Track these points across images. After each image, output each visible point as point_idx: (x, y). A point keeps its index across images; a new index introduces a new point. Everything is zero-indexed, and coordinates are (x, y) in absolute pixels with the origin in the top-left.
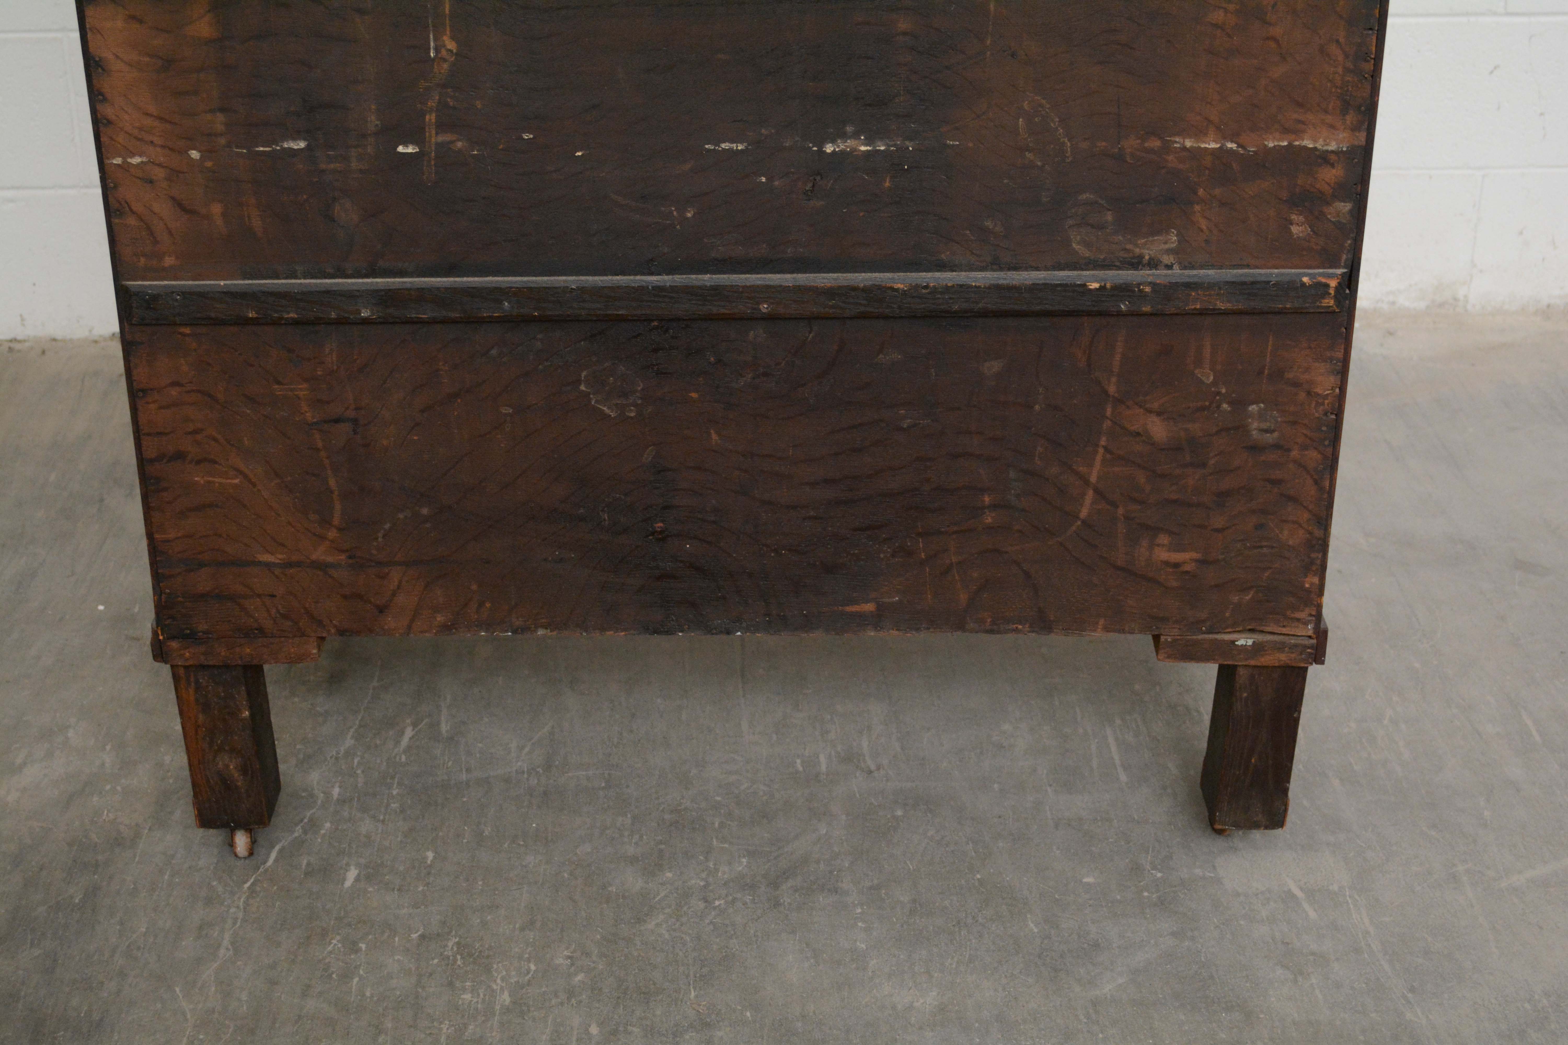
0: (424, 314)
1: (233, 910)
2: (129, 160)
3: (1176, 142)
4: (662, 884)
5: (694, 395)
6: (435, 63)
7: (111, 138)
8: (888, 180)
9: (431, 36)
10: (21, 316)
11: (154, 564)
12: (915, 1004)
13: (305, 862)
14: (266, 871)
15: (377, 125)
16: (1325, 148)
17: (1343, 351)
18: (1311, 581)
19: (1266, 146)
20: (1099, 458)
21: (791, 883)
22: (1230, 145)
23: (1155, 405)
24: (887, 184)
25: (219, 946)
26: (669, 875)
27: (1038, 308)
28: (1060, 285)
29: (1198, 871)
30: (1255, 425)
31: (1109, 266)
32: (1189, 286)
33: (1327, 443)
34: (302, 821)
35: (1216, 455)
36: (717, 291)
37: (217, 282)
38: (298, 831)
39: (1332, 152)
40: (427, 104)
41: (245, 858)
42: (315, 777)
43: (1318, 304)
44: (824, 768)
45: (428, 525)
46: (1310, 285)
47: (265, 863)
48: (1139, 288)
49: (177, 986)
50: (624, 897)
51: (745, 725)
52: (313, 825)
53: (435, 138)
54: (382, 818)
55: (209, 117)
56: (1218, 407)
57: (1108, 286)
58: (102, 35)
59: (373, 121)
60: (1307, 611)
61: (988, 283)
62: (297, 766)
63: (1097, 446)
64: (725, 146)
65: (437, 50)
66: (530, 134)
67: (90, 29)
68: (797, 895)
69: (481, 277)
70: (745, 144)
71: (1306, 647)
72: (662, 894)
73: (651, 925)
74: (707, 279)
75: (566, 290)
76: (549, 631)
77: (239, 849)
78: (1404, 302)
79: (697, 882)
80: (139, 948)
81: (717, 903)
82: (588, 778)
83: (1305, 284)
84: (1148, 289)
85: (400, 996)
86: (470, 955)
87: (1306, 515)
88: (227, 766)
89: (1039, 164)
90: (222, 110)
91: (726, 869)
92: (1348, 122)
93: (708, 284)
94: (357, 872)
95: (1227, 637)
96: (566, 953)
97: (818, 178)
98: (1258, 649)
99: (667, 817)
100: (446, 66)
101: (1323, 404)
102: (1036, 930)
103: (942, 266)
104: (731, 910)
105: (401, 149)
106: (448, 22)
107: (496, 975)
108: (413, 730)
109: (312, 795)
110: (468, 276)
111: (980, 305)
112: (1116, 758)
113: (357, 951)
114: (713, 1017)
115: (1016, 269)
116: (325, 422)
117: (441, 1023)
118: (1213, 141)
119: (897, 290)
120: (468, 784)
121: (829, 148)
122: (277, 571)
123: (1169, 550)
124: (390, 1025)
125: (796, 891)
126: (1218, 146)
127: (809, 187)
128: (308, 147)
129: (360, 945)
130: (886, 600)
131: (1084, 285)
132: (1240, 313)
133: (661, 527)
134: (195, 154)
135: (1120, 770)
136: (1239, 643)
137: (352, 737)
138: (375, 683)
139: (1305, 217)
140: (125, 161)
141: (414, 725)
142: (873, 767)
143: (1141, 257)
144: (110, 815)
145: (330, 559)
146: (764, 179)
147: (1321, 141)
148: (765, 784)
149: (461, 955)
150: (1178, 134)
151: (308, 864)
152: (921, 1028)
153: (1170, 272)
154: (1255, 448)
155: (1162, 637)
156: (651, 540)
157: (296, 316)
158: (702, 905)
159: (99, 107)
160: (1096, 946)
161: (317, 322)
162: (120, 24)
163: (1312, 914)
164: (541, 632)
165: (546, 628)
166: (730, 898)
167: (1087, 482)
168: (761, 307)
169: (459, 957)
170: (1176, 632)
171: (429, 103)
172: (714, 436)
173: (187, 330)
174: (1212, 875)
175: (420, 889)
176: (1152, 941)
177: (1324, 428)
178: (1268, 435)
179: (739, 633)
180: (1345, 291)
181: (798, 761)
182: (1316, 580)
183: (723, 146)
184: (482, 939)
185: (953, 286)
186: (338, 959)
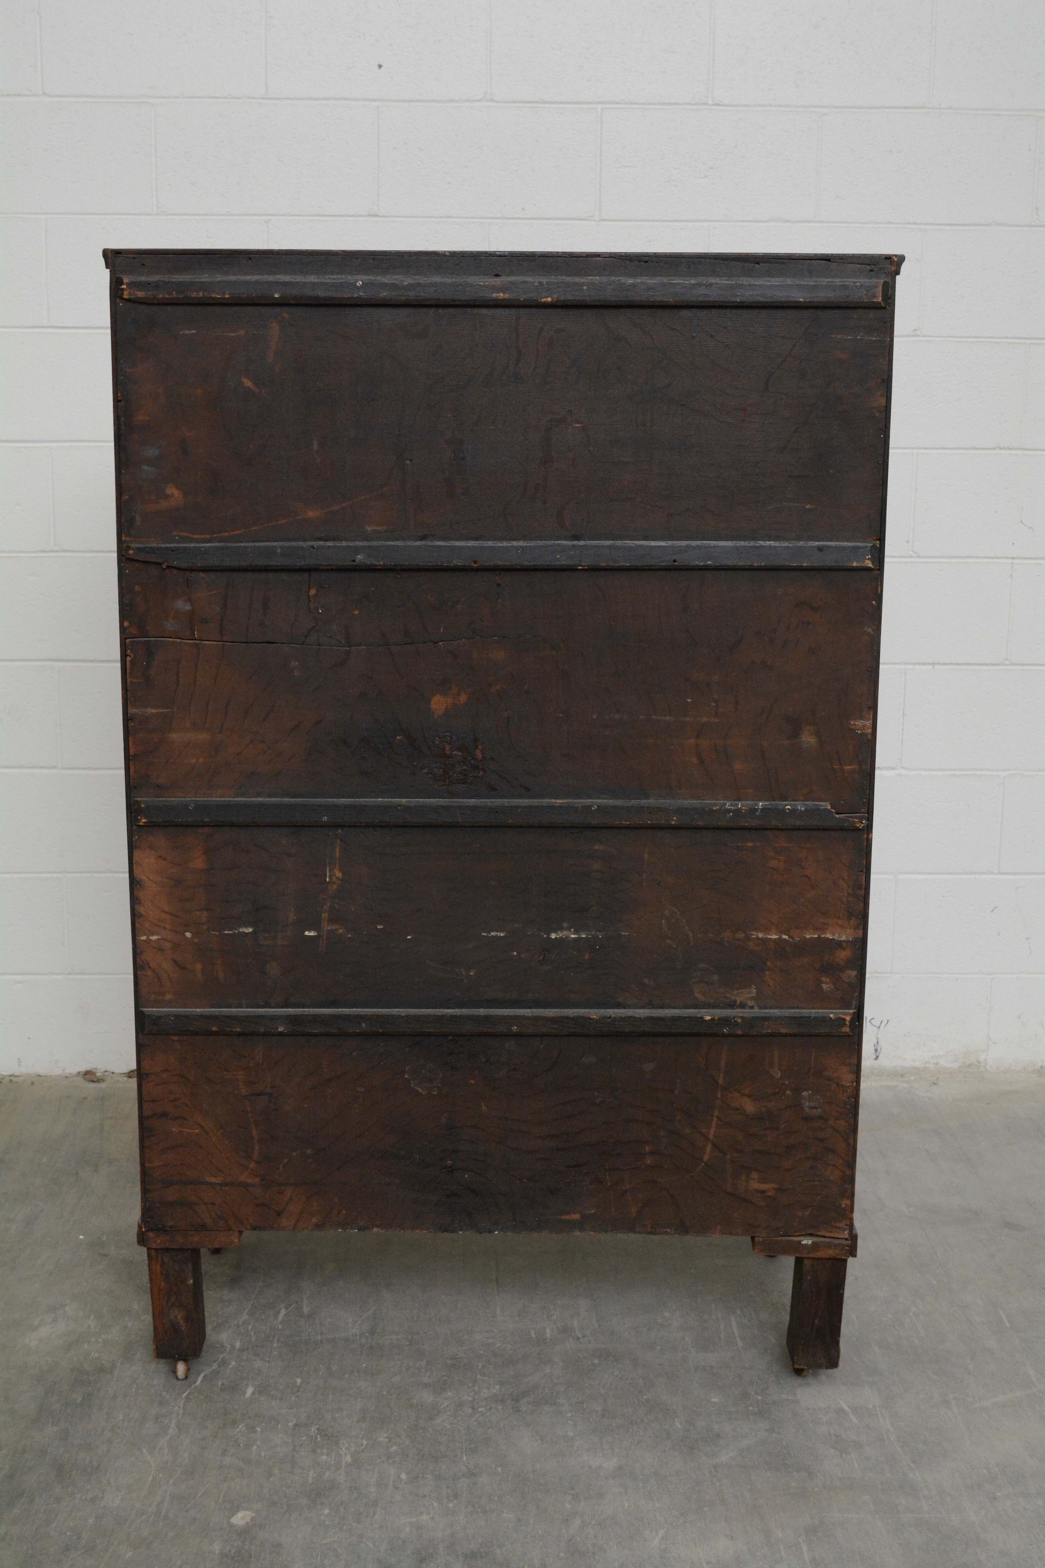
0: (316, 1030)
1: (176, 1408)
2: (151, 938)
3: (753, 935)
4: (445, 1399)
5: (472, 1082)
6: (330, 885)
7: (141, 925)
8: (587, 955)
9: (328, 870)
10: (19, 1059)
11: (143, 1182)
12: (603, 1465)
13: (220, 1383)
14: (196, 1388)
15: (294, 919)
16: (839, 939)
17: (856, 1059)
18: (845, 1203)
19: (805, 938)
20: (714, 1123)
21: (526, 1399)
22: (784, 937)
23: (747, 1092)
24: (587, 957)
25: (169, 1427)
26: (450, 1394)
27: (676, 1031)
28: (688, 1017)
29: (784, 1396)
30: (807, 1104)
31: (717, 1006)
32: (765, 1019)
33: (850, 1115)
34: (218, 1359)
35: (784, 1123)
36: (487, 1018)
37: (195, 1010)
38: (215, 1366)
39: (843, 941)
40: (323, 908)
41: (183, 1380)
42: (224, 1336)
43: (840, 1030)
44: (548, 1336)
45: (311, 1160)
46: (835, 1019)
47: (195, 1382)
48: (734, 1019)
49: (144, 1448)
50: (422, 1405)
51: (498, 1312)
52: (224, 1363)
53: (327, 927)
54: (267, 1359)
55: (198, 913)
56: (784, 1093)
57: (716, 1018)
59: (292, 917)
60: (844, 1222)
61: (646, 1015)
62: (212, 1330)
63: (713, 1116)
64: (493, 934)
65: (330, 877)
66: (382, 925)
67: (135, 863)
68: (531, 1406)
69: (350, 1008)
70: (505, 933)
71: (844, 1245)
72: (446, 1404)
73: (439, 1421)
74: (482, 1012)
75: (399, 1017)
76: (380, 1229)
77: (179, 1373)
78: (943, 1063)
79: (467, 1398)
80: (119, 1428)
81: (480, 1410)
82: (398, 1340)
83: (831, 1018)
84: (739, 1020)
85: (283, 1456)
86: (326, 1435)
87: (841, 1161)
88: (176, 1317)
89: (675, 946)
90: (207, 910)
91: (486, 1391)
92: (852, 924)
93: (482, 1014)
94: (253, 1389)
95: (796, 1239)
96: (385, 1435)
97: (547, 953)
98: (815, 1246)
99: (449, 1362)
100: (335, 886)
101: (847, 1092)
102: (680, 1427)
103: (618, 1006)
104: (489, 1414)
105: (307, 933)
106: (338, 861)
107: (342, 1446)
108: (286, 1311)
109: (222, 1346)
110: (342, 1008)
111: (642, 1029)
112: (736, 1332)
113: (255, 1432)
114: (477, 1470)
115: (662, 1007)
116: (253, 1095)
117: (308, 1471)
118: (775, 934)
119: (593, 1019)
120: (321, 1342)
121: (553, 936)
122: (218, 1188)
123: (759, 1182)
124: (277, 1472)
125: (530, 1403)
126: (777, 937)
127: (541, 958)
128: (254, 932)
129: (257, 1428)
130: (587, 1212)
131: (702, 1018)
132: (795, 1035)
133: (451, 1164)
134: (188, 935)
135: (738, 1339)
136: (803, 1242)
137: (247, 1314)
138: (260, 1283)
139: (830, 979)
140: (148, 938)
141: (286, 1308)
142: (580, 1336)
143: (735, 1001)
144: (96, 1354)
145: (250, 1181)
146: (515, 953)
147: (837, 935)
148: (511, 1344)
149: (320, 1435)
150: (754, 930)
151: (223, 1384)
152: (606, 1478)
153: (752, 1010)
154: (807, 1119)
155: (756, 1238)
156: (444, 1172)
157: (240, 1030)
158: (470, 1411)
159: (137, 907)
160: (718, 1436)
161: (252, 1034)
162: (152, 860)
163: (855, 1420)
164: (375, 1230)
165: (378, 1227)
166: (488, 1407)
167: (707, 1138)
168: (513, 1028)
169: (319, 1436)
170: (765, 1235)
171: (325, 907)
172: (484, 1108)
173: (176, 1038)
174: (794, 1398)
175: (294, 1399)
176: (753, 1434)
177: (848, 1107)
178: (815, 1110)
179: (496, 1232)
180: (856, 1023)
181: (533, 1332)
182: (848, 1202)
183: (492, 934)
184: (332, 1427)
185: (625, 1017)
186: (243, 1436)
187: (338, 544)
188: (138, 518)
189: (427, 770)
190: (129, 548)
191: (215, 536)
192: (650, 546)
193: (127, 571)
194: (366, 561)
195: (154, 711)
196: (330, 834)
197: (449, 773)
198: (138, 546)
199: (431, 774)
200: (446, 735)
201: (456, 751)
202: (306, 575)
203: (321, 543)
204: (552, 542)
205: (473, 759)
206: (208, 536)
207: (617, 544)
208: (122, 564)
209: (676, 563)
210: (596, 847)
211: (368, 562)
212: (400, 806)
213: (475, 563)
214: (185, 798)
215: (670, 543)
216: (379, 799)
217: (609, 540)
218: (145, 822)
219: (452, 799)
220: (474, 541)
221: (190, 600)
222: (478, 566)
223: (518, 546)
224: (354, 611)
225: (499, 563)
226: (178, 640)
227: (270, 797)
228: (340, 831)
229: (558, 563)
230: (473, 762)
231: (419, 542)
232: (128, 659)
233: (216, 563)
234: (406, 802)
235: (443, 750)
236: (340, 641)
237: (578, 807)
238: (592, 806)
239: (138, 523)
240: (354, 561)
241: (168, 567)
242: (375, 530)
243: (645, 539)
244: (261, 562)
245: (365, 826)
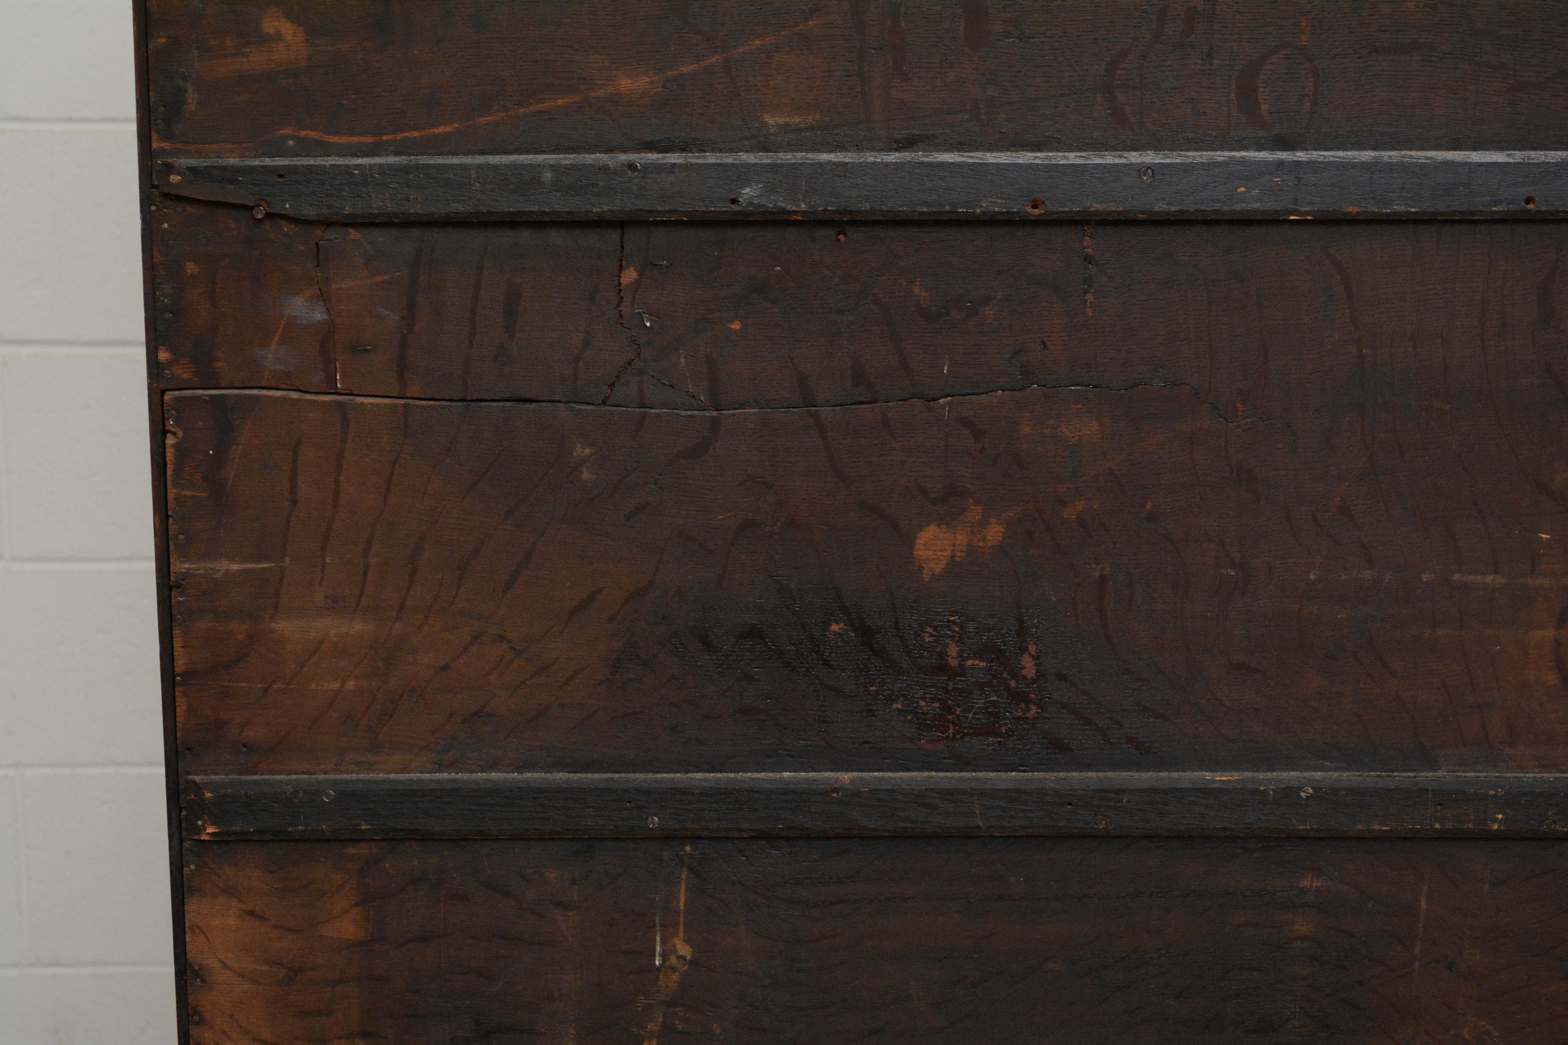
6: (661, 974)
9: (658, 938)
40: (646, 1028)
58: (206, 936)
65: (664, 956)
67: (191, 928)
90: (364, 1035)
100: (675, 977)
106: (681, 919)
159: (194, 1031)
162: (232, 921)
171: (649, 1027)
187: (694, 158)
188: (192, 95)
189: (903, 705)
190: (170, 168)
191: (385, 138)
192: (1470, 163)
193: (166, 226)
194: (763, 201)
195: (235, 567)
196: (666, 855)
197: (955, 710)
198: (192, 162)
199: (911, 712)
200: (949, 621)
201: (974, 658)
202: (613, 236)
203: (653, 157)
204: (1226, 154)
205: (1014, 676)
206: (368, 139)
207: (1386, 159)
208: (153, 208)
209: (1531, 206)
210: (1305, 883)
211: (771, 206)
212: (836, 790)
213: (1035, 207)
214: (311, 773)
215: (1518, 156)
216: (786, 774)
217: (1366, 149)
218: (213, 834)
219: (961, 771)
220: (1033, 151)
221: (323, 297)
222: (1042, 214)
223: (1143, 163)
224: (731, 322)
225: (1096, 207)
226: (295, 395)
227: (519, 769)
228: (688, 848)
229: (1238, 207)
230: (1013, 684)
231: (897, 154)
232: (170, 440)
233: (390, 207)
234: (852, 781)
235: (943, 655)
236: (693, 396)
237: (1265, 792)
238: (1300, 789)
239: (193, 107)
240: (734, 201)
241: (269, 216)
242: (787, 125)
243: (1456, 145)
244: (505, 205)
245: (751, 838)
